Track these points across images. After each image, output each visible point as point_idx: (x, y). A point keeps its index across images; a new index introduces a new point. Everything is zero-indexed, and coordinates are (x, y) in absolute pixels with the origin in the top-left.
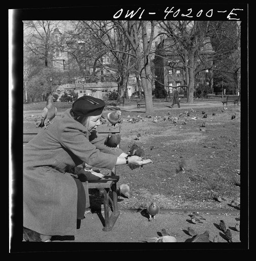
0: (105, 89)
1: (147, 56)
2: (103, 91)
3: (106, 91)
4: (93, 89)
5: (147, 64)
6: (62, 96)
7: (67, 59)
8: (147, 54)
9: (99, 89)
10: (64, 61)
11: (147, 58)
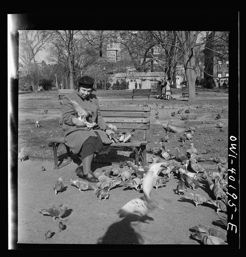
0: (154, 78)
1: (192, 49)
2: (152, 80)
3: (155, 80)
4: (143, 78)
5: (192, 55)
6: (114, 85)
7: (119, 49)
8: (192, 47)
9: (149, 78)
10: (117, 51)
11: (192, 51)
